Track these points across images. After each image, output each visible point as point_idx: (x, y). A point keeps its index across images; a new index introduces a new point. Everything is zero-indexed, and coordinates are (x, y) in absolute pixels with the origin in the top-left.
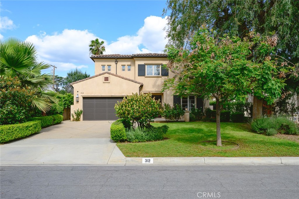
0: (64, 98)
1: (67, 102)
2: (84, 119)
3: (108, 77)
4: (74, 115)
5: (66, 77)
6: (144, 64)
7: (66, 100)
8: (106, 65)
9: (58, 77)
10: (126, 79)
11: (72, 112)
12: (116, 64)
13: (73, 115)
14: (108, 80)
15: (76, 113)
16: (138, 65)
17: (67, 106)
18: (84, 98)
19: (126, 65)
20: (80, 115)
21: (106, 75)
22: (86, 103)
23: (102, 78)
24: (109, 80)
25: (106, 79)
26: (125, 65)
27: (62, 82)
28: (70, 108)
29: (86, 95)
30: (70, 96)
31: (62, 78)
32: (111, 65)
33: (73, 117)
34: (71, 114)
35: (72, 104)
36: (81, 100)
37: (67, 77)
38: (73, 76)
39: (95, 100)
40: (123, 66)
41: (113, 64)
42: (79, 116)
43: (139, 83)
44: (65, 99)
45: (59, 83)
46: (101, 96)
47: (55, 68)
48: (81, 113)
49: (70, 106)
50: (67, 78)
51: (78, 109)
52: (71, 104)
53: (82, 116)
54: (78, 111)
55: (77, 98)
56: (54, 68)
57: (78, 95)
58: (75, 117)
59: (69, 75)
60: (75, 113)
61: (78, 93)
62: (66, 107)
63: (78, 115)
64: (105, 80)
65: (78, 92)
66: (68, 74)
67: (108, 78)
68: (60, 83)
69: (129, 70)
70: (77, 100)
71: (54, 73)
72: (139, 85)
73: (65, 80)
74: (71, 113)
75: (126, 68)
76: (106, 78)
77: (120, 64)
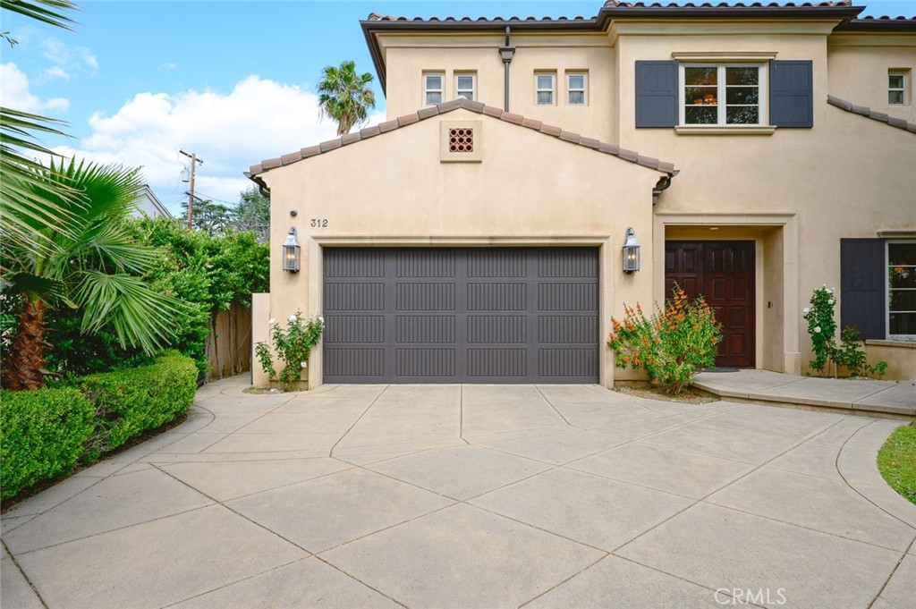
0: (213, 251)
1: (233, 275)
2: (330, 376)
3: (469, 127)
4: (274, 353)
5: (237, 206)
6: (667, 57)
7: (225, 265)
8: (449, 74)
9: (212, 206)
10: (574, 141)
11: (262, 333)
12: (506, 62)
13: (264, 353)
14: (469, 148)
15: (285, 339)
16: (637, 62)
17: (235, 302)
18: (329, 252)
19: (561, 73)
20: (308, 350)
21: (461, 119)
22: (340, 280)
23: (433, 134)
24: (474, 146)
25: (461, 140)
26: (555, 71)
27: (223, 221)
28: (250, 309)
29: (345, 230)
30: (248, 245)
31: (224, 210)
32: (475, 72)
33: (267, 363)
34: (254, 346)
35: (264, 286)
36: (312, 263)
37: (241, 205)
38: (260, 202)
39: (390, 264)
40: (545, 74)
41: (486, 63)
42: (300, 360)
43: (652, 165)
44: (218, 257)
45: (214, 224)
46: (427, 241)
47: (197, 163)
48: (314, 342)
49: (249, 299)
50: (241, 210)
51: (293, 318)
52: (255, 289)
53: (316, 355)
54: (295, 328)
55: (291, 249)
56: (193, 164)
57: (293, 232)
58: (279, 364)
59: (247, 200)
60: (281, 344)
61: (295, 223)
62: (228, 305)
63: (296, 349)
64: (453, 148)
65: (294, 214)
66: (243, 196)
67: (469, 132)
68: (217, 225)
69: (577, 98)
70: (291, 262)
71: (193, 180)
72: (655, 177)
73: (234, 215)
74: (256, 339)
75: (562, 84)
76: (461, 132)
77: (528, 61)
